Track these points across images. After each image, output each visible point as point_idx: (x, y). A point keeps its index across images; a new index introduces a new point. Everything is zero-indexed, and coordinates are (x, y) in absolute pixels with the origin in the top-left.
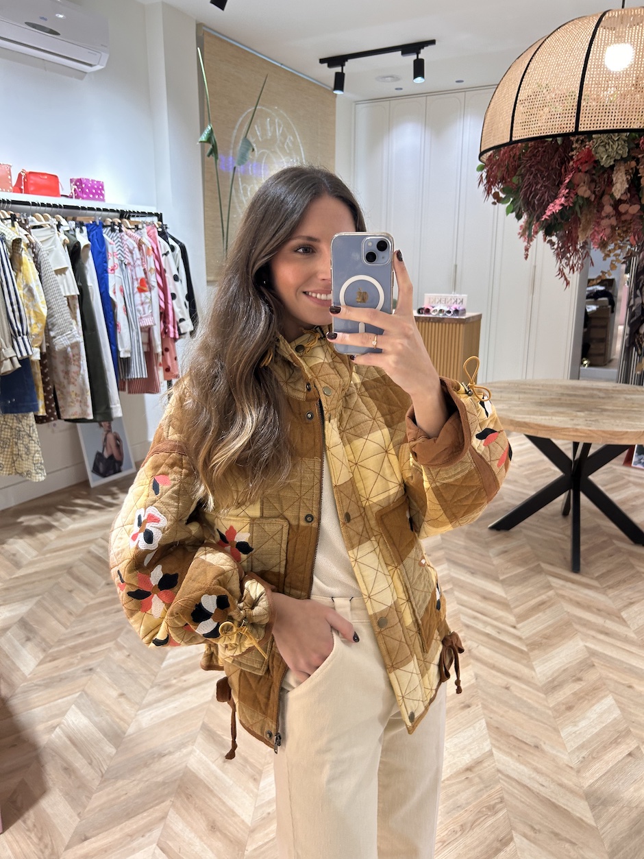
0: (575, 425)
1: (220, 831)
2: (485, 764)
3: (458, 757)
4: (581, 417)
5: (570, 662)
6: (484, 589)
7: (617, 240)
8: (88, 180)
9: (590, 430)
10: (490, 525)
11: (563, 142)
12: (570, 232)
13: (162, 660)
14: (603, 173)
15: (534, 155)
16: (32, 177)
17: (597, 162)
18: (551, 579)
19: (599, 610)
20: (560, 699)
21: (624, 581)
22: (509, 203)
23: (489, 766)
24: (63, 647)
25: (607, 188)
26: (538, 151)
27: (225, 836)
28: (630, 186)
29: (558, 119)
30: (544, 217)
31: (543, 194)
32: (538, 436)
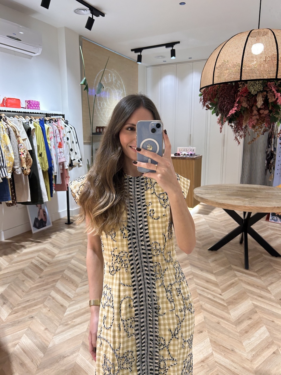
0: (244, 204)
2: (210, 359)
3: (198, 356)
4: (247, 201)
5: (246, 311)
6: (207, 278)
7: (259, 125)
8: (33, 101)
9: (251, 207)
10: (208, 248)
11: (235, 84)
12: (239, 121)
13: (64, 312)
14: (253, 97)
15: (223, 90)
16: (9, 100)
17: (250, 93)
18: (236, 272)
19: (258, 286)
20: (242, 328)
21: (269, 273)
22: (213, 110)
23: (212, 359)
24: (20, 307)
25: (254, 103)
26: (225, 88)
28: (264, 102)
29: (233, 75)
30: (228, 115)
31: (227, 106)
32: (229, 209)
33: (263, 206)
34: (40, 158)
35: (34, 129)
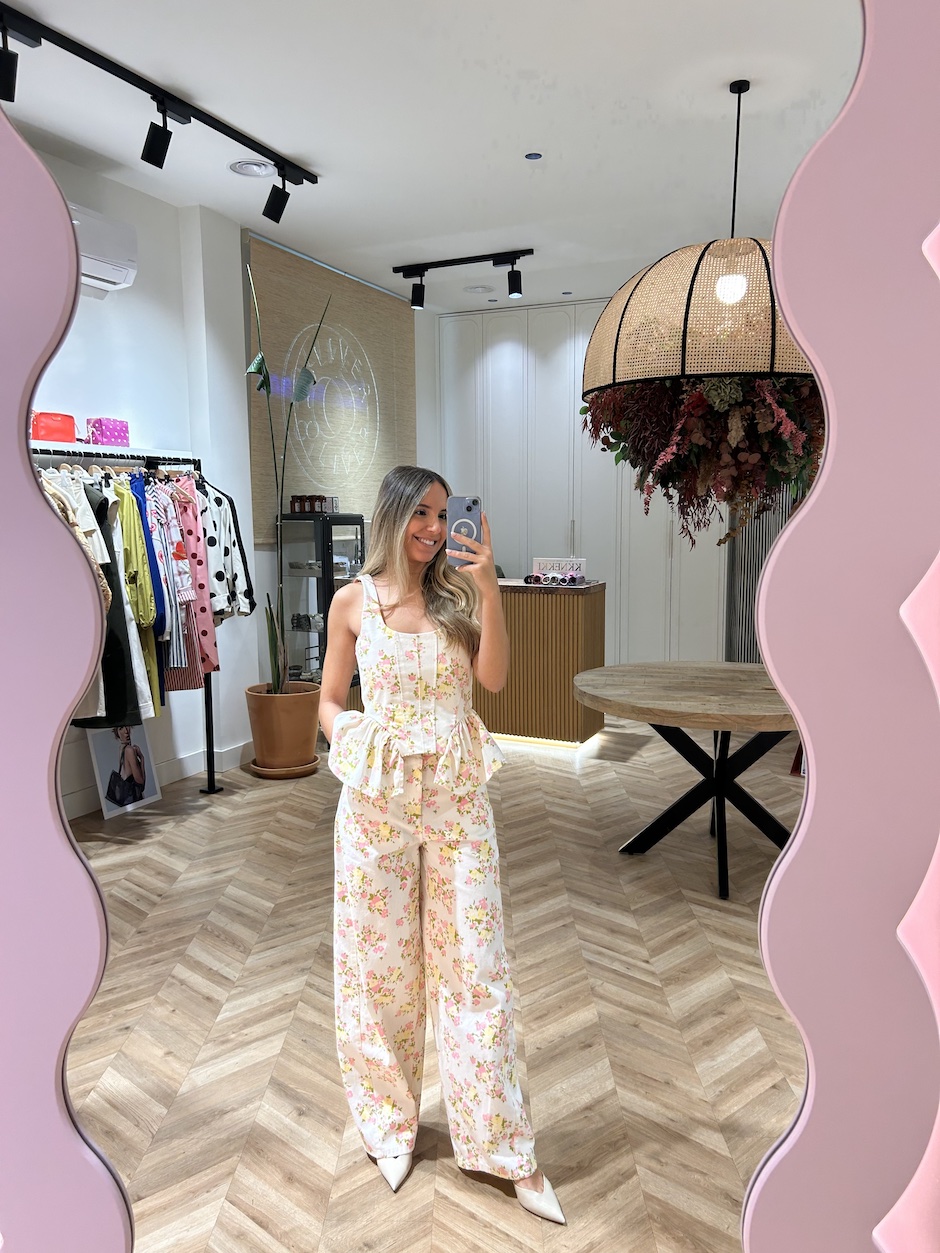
0: (707, 710)
1: (300, 1182)
2: (608, 1103)
3: (576, 1097)
4: (715, 701)
5: (711, 996)
6: (612, 922)
7: (744, 492)
8: (108, 420)
9: (722, 715)
10: (619, 848)
11: (672, 384)
12: (689, 482)
13: (217, 1013)
14: (718, 418)
16: (43, 419)
17: (711, 407)
18: (695, 908)
19: (749, 939)
20: (697, 1034)
22: (619, 450)
23: (612, 1104)
25: (723, 435)
26: (646, 394)
27: (306, 1186)
28: (747, 433)
30: (656, 468)
31: (653, 442)
32: (665, 725)
33: (754, 713)
34: (131, 589)
35: (115, 503)
